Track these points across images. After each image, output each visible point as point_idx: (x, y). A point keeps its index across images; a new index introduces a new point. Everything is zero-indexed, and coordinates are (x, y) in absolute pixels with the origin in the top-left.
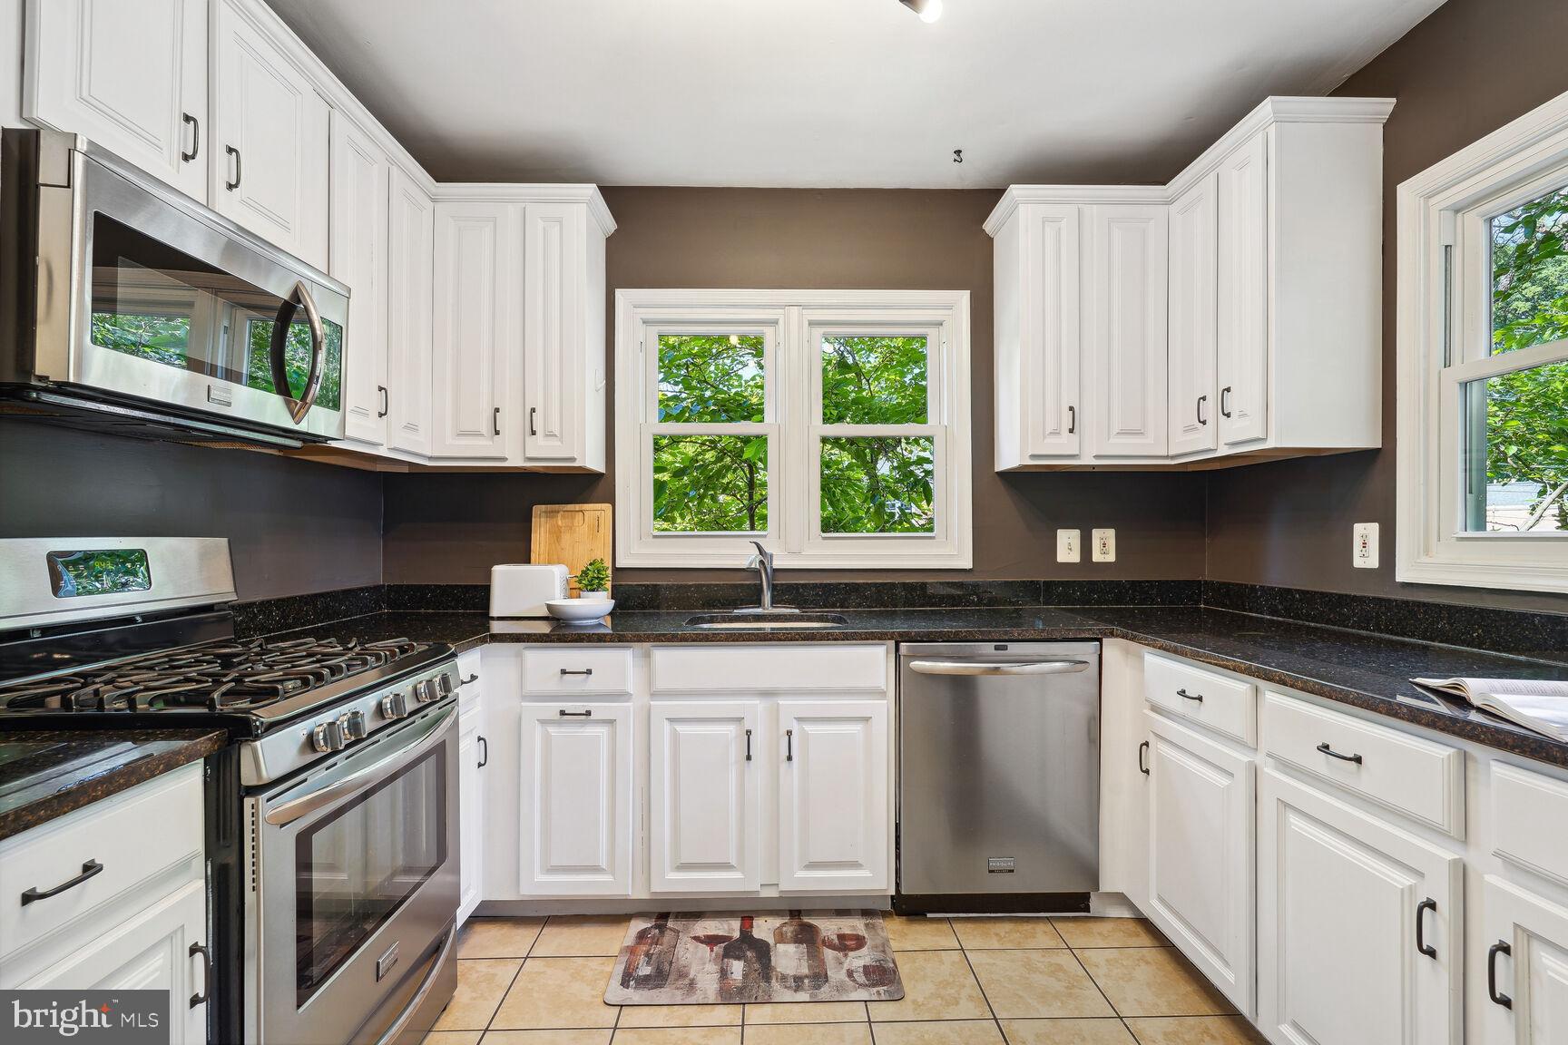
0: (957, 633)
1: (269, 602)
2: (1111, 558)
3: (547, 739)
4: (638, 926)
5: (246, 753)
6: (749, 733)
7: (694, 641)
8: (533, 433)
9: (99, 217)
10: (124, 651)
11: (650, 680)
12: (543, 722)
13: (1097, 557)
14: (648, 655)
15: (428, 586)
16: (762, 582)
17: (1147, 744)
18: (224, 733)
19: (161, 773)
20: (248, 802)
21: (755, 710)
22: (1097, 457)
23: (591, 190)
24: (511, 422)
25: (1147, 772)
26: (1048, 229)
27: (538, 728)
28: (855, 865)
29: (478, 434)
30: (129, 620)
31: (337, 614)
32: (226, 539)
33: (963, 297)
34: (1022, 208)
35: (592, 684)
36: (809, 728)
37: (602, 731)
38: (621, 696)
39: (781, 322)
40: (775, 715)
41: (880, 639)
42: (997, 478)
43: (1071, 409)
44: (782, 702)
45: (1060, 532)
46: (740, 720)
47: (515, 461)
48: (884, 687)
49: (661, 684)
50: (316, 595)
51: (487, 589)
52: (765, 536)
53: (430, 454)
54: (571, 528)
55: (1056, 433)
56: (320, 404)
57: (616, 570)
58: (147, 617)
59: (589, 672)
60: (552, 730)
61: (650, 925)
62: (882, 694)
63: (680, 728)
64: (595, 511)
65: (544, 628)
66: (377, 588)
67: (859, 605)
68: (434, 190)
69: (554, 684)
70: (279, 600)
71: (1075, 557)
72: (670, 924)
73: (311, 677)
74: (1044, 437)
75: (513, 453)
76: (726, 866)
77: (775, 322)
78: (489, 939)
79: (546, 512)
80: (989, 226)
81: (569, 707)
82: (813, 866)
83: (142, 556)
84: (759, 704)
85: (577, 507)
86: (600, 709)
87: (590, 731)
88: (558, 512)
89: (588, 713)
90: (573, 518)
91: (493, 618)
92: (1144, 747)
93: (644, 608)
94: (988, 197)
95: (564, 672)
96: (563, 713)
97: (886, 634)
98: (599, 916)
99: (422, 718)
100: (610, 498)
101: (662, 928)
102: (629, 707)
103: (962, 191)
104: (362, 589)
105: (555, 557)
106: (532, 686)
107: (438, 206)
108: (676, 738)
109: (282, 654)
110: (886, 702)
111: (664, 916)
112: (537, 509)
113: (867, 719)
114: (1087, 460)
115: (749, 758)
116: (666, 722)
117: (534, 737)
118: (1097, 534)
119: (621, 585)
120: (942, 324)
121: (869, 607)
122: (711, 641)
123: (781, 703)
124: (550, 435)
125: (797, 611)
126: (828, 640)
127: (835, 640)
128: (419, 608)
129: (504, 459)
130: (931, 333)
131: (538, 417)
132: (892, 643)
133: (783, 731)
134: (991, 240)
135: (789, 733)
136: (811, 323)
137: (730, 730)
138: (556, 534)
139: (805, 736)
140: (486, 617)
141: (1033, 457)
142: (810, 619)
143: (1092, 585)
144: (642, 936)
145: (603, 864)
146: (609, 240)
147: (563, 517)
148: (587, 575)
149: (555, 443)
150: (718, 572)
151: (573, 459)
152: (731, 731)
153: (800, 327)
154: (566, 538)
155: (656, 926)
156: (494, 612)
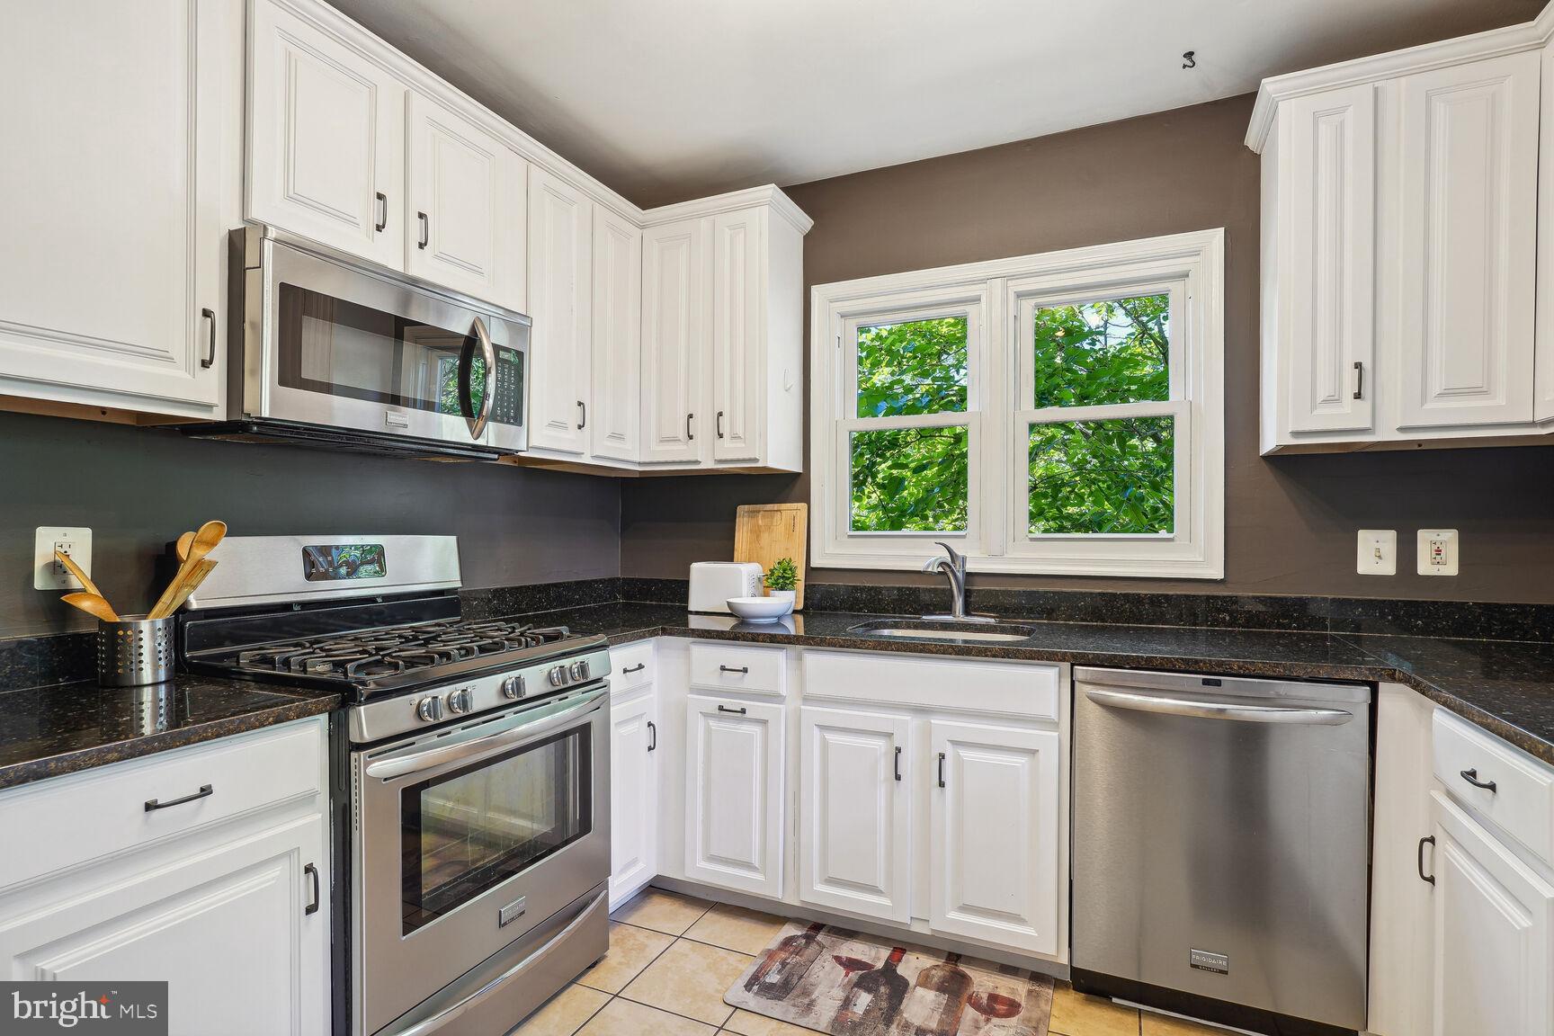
0: (1149, 660)
1: (502, 589)
2: (1451, 568)
3: (708, 731)
4: (790, 931)
5: (352, 714)
6: (899, 750)
7: (841, 646)
8: (721, 436)
9: (282, 285)
10: (351, 625)
11: (802, 681)
12: (705, 715)
13: (1425, 567)
14: (800, 658)
15: (652, 580)
16: (951, 587)
17: (1432, 840)
18: (338, 697)
19: (270, 724)
20: (354, 755)
21: (907, 728)
22: (1402, 429)
23: (770, 191)
24: (703, 427)
25: (1432, 880)
26: (1322, 127)
27: (701, 719)
28: (1016, 919)
29: (675, 440)
30: (372, 599)
31: (569, 602)
32: (455, 538)
33: (1215, 239)
34: (1283, 107)
35: (749, 683)
36: (967, 754)
37: (756, 730)
38: (774, 697)
39: (983, 299)
40: (927, 734)
41: (1048, 659)
42: (1264, 465)
43: (1358, 366)
44: (936, 721)
45: (1362, 534)
46: (889, 735)
47: (707, 464)
48: (1054, 716)
49: (812, 689)
50: (549, 585)
51: (685, 584)
52: (964, 537)
53: (638, 460)
54: (769, 528)
55: (1333, 400)
56: (495, 420)
57: (810, 571)
58: (386, 598)
59: (745, 670)
60: (713, 723)
61: (800, 934)
62: (1055, 725)
63: (830, 737)
64: (791, 511)
65: (726, 625)
66: (612, 581)
67: (1071, 618)
68: (641, 217)
69: (715, 680)
70: (512, 588)
71: (1388, 568)
72: (820, 937)
73: (436, 656)
74: (1313, 407)
75: (705, 456)
76: (874, 890)
77: (977, 300)
78: (660, 912)
79: (748, 512)
80: (1251, 140)
81: (728, 703)
82: (965, 908)
83: (379, 551)
84: (911, 722)
85: (776, 506)
86: (755, 708)
87: (746, 728)
88: (759, 511)
89: (743, 711)
90: (772, 517)
91: (691, 613)
92: (1427, 845)
93: (836, 609)
94: (1240, 106)
95: (723, 668)
96: (721, 708)
97: (1056, 653)
98: (759, 912)
99: (560, 700)
100: (806, 498)
101: (809, 939)
102: (780, 709)
103: (1215, 103)
104: (596, 581)
105: (755, 556)
106: (699, 680)
107: (645, 231)
108: (825, 745)
109: (460, 634)
110: (1056, 734)
111: (817, 928)
112: (742, 509)
113: (1034, 752)
114: (1387, 433)
115: (898, 778)
116: (816, 730)
117: (698, 726)
118: (1425, 538)
119: (815, 585)
120: (1187, 276)
121: (1082, 620)
122: (859, 648)
123: (932, 721)
124: (735, 437)
125: (992, 621)
126: (986, 656)
127: (994, 656)
128: (646, 600)
129: (697, 462)
130: (1175, 289)
131: (725, 421)
132: (1067, 666)
133: (935, 754)
134: (1256, 158)
135: (942, 756)
136: (1019, 295)
137: (880, 744)
138: (756, 533)
139: (959, 762)
140: (685, 612)
141: (1296, 434)
142: (1003, 631)
143: (1413, 607)
144: (787, 942)
145: (756, 861)
146: (806, 238)
147: (763, 516)
148: (772, 574)
149: (740, 444)
150: (913, 575)
151: (756, 460)
152: (880, 746)
153: (1005, 301)
154: (765, 537)
155: (806, 937)
156: (691, 608)
